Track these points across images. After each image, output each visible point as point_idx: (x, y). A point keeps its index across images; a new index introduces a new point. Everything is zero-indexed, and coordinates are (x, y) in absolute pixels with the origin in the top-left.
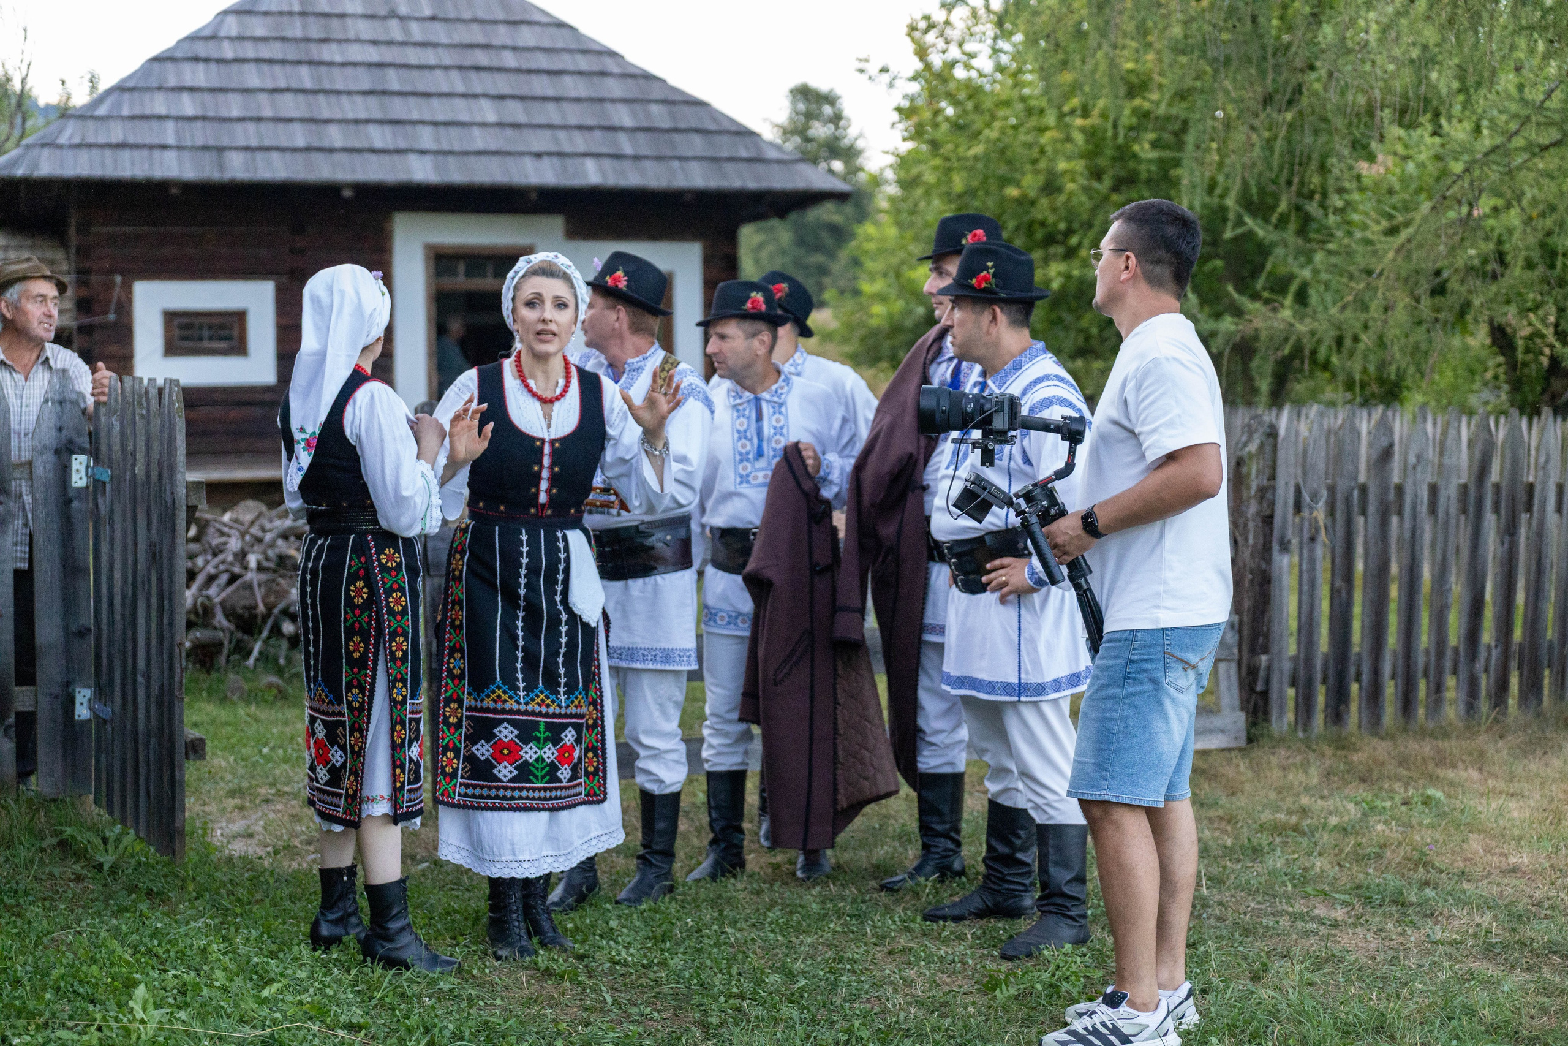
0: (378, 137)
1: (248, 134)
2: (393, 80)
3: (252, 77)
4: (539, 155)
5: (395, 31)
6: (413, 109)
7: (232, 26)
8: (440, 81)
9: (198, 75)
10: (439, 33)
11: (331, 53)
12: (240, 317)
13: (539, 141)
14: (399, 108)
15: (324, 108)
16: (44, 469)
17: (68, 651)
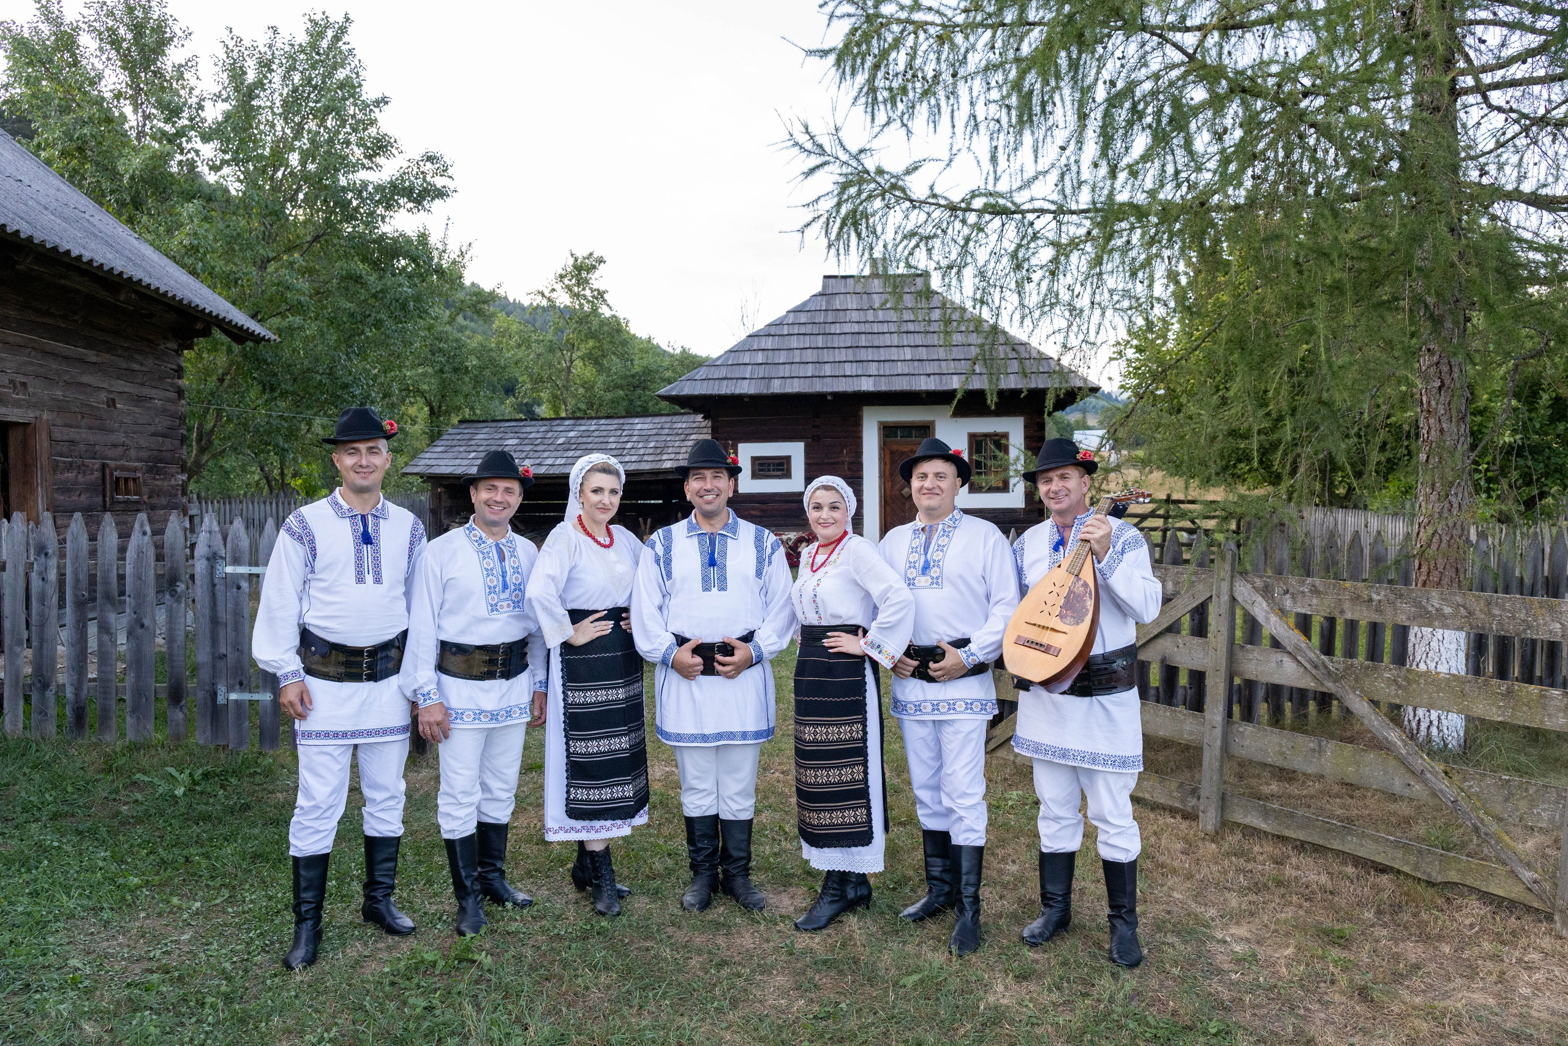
0: (848, 369)
1: (785, 371)
2: (863, 341)
3: (794, 343)
4: (929, 375)
5: (870, 316)
6: (870, 354)
7: (791, 318)
8: (887, 340)
9: (768, 343)
10: (893, 316)
11: (836, 328)
12: (788, 459)
13: (930, 368)
14: (863, 354)
15: (826, 356)
16: (200, 567)
17: (214, 667)
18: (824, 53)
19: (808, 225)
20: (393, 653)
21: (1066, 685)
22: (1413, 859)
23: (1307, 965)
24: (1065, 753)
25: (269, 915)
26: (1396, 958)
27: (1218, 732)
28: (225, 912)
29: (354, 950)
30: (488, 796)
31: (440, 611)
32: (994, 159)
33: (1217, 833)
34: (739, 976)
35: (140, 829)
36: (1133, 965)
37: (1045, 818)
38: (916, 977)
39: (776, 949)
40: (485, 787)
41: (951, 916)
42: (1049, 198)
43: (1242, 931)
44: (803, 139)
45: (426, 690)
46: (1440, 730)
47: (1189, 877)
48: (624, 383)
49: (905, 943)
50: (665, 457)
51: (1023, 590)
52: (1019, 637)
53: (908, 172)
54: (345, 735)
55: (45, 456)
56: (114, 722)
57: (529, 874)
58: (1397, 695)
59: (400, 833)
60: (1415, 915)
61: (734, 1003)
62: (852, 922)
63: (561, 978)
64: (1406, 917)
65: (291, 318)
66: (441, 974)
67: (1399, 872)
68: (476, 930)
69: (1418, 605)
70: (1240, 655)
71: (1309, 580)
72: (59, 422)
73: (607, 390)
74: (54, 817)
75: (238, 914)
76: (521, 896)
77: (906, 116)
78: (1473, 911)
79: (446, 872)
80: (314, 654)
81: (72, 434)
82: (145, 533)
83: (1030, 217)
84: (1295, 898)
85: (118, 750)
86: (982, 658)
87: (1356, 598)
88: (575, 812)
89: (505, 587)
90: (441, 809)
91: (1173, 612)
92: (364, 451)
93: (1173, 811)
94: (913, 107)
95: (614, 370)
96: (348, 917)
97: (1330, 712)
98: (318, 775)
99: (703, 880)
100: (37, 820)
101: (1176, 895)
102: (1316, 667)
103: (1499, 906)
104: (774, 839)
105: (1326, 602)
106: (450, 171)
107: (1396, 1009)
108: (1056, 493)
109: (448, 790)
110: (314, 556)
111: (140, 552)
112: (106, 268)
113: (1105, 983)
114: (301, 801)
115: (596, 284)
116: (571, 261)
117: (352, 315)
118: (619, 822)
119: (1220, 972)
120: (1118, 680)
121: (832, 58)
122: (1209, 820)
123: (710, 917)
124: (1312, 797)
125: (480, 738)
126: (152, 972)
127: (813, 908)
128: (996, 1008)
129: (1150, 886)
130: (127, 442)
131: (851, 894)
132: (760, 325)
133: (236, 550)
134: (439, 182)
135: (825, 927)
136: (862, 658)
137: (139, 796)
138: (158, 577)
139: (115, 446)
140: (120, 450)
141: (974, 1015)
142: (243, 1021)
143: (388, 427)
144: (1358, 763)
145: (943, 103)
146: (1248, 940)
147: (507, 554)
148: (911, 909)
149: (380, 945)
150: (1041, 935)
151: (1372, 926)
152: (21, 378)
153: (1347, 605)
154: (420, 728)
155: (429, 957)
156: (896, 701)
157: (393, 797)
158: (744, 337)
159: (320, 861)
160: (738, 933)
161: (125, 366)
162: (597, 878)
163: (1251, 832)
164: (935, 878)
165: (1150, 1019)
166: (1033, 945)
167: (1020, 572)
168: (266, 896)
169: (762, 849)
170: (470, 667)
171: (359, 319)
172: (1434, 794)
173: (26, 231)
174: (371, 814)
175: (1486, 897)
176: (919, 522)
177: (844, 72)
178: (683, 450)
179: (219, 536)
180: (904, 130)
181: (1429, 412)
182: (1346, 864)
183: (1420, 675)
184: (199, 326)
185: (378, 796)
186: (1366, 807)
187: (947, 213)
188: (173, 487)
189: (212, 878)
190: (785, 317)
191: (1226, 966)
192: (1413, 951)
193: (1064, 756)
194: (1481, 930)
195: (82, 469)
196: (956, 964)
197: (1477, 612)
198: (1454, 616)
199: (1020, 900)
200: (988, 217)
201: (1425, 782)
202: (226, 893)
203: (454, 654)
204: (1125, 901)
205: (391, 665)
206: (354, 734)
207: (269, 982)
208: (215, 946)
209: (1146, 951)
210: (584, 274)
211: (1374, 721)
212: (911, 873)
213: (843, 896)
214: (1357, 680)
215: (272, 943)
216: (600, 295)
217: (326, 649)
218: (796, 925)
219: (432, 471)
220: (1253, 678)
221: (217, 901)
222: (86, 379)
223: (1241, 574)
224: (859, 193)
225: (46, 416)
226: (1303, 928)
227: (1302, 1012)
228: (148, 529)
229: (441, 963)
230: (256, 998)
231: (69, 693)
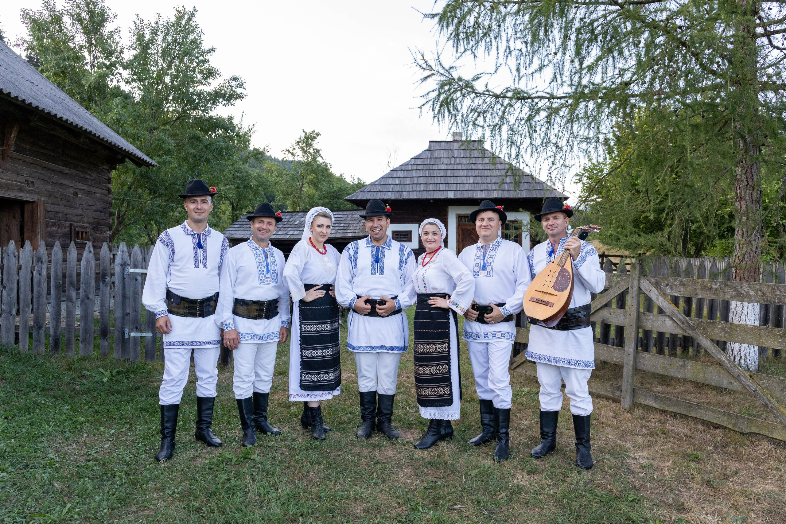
0: (442, 187)
1: (410, 188)
2: (449, 173)
3: (414, 174)
4: (482, 191)
5: (453, 161)
6: (452, 180)
7: (413, 162)
8: (461, 173)
9: (401, 174)
10: (464, 161)
11: (435, 167)
12: (410, 232)
13: (483, 187)
14: (449, 180)
15: (430, 181)
16: (117, 269)
17: (123, 319)
18: (433, 16)
19: (423, 105)
20: (212, 303)
21: (555, 324)
22: (733, 421)
23: (679, 470)
24: (554, 360)
25: (147, 437)
26: (725, 468)
27: (631, 357)
28: (127, 435)
29: (191, 453)
30: (259, 379)
31: (235, 284)
32: (518, 70)
33: (630, 409)
34: (386, 468)
35: (85, 397)
36: (589, 468)
37: (543, 394)
38: (476, 471)
39: (405, 457)
40: (257, 375)
41: (494, 443)
42: (545, 91)
43: (645, 454)
44: (421, 62)
45: (227, 322)
46: (745, 361)
47: (617, 428)
48: (329, 195)
49: (470, 455)
50: (348, 231)
51: (533, 276)
52: (532, 298)
53: (474, 79)
54: (187, 344)
55: (42, 219)
56: (73, 346)
57: (279, 421)
58: (725, 337)
59: (215, 395)
60: (735, 449)
61: (383, 481)
62: (444, 446)
63: (295, 467)
64: (730, 449)
65: (165, 157)
66: (235, 465)
67: (726, 428)
68: (253, 444)
69: (736, 290)
70: (643, 317)
71: (679, 279)
72: (49, 201)
73: (320, 199)
74: (43, 390)
75: (133, 436)
76: (275, 430)
77: (474, 48)
78: (764, 447)
79: (238, 419)
80: (173, 303)
81: (56, 208)
82: (90, 252)
83: (536, 100)
84: (672, 439)
85: (75, 360)
86: (512, 312)
87: (704, 288)
88: (305, 386)
89: (268, 271)
90: (235, 384)
91: (608, 296)
92: (199, 201)
93: (608, 399)
94: (478, 43)
95: (324, 189)
96: (188, 438)
97: (688, 352)
98: (173, 363)
99: (368, 424)
100: (34, 391)
101: (610, 437)
102: (683, 323)
103: (778, 445)
104: (403, 407)
105: (688, 290)
106: (244, 86)
107: (725, 491)
108: (551, 226)
109: (238, 374)
110: (174, 254)
111: (88, 261)
112: (74, 124)
113: (574, 476)
114: (165, 377)
115: (315, 146)
116: (303, 135)
117: (195, 156)
118: (327, 392)
119: (633, 472)
120: (582, 322)
121: (437, 19)
122: (627, 402)
123: (371, 442)
124: (679, 393)
125: (255, 348)
126: (89, 461)
127: (423, 438)
128: (518, 486)
129: (596, 432)
130: (83, 214)
131: (443, 432)
132: (397, 165)
133: (135, 261)
134: (239, 91)
135: (429, 447)
136: (448, 310)
137: (85, 382)
138: (97, 274)
139: (76, 215)
140: (79, 218)
141: (506, 489)
142: (134, 484)
143: (212, 190)
144: (704, 372)
145: (493, 40)
146: (648, 458)
147: (269, 255)
148: (474, 440)
149: (204, 451)
150: (541, 453)
151: (712, 453)
152: (31, 179)
153: (699, 291)
154: (224, 342)
155: (228, 456)
156: (466, 333)
157: (211, 377)
158: (388, 171)
159: (174, 408)
160: (385, 449)
161: (82, 176)
162: (314, 421)
163: (648, 408)
164: (486, 424)
165: (598, 493)
166: (537, 458)
167: (531, 267)
168: (147, 428)
169: (398, 411)
170: (250, 312)
171: (198, 159)
172: (744, 387)
173: (35, 103)
174: (200, 386)
175: (771, 440)
176: (480, 243)
177: (443, 26)
178: (358, 228)
179: (127, 254)
180: (472, 56)
181: (741, 198)
182: (697, 424)
183: (737, 326)
184: (119, 157)
185: (204, 376)
186: (708, 398)
187: (493, 99)
188: (105, 237)
189: (121, 419)
190: (410, 161)
191: (637, 470)
192: (734, 465)
193: (554, 361)
194: (769, 456)
195: (60, 226)
196: (497, 465)
197: (768, 294)
198: (755, 295)
199: (529, 437)
200: (514, 101)
201: (740, 381)
202: (127, 426)
203: (242, 305)
204: (584, 436)
205: (211, 309)
206: (192, 343)
207: (148, 467)
208: (121, 450)
209: (595, 462)
210: (310, 141)
211: (714, 350)
212: (473, 424)
213: (439, 433)
214: (704, 329)
215: (150, 449)
216: (318, 151)
217: (179, 301)
218: (415, 446)
219: (233, 236)
220: (650, 329)
221: (123, 430)
222: (64, 181)
223: (644, 276)
224: (449, 90)
225: (43, 199)
226: (676, 453)
227: (677, 492)
228: (92, 250)
229: (235, 459)
230: (141, 473)
231: (52, 332)
